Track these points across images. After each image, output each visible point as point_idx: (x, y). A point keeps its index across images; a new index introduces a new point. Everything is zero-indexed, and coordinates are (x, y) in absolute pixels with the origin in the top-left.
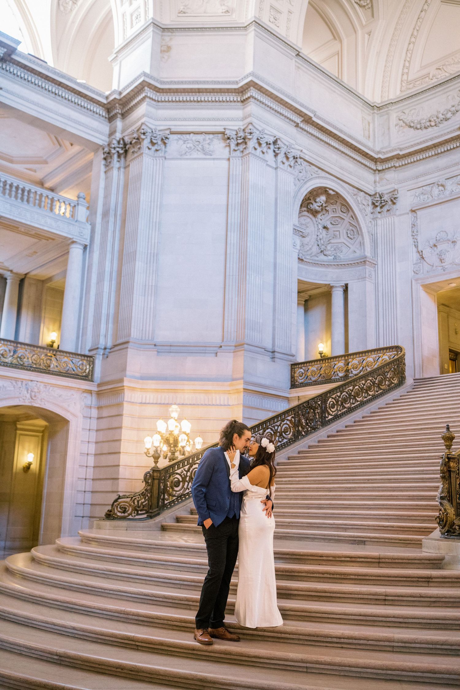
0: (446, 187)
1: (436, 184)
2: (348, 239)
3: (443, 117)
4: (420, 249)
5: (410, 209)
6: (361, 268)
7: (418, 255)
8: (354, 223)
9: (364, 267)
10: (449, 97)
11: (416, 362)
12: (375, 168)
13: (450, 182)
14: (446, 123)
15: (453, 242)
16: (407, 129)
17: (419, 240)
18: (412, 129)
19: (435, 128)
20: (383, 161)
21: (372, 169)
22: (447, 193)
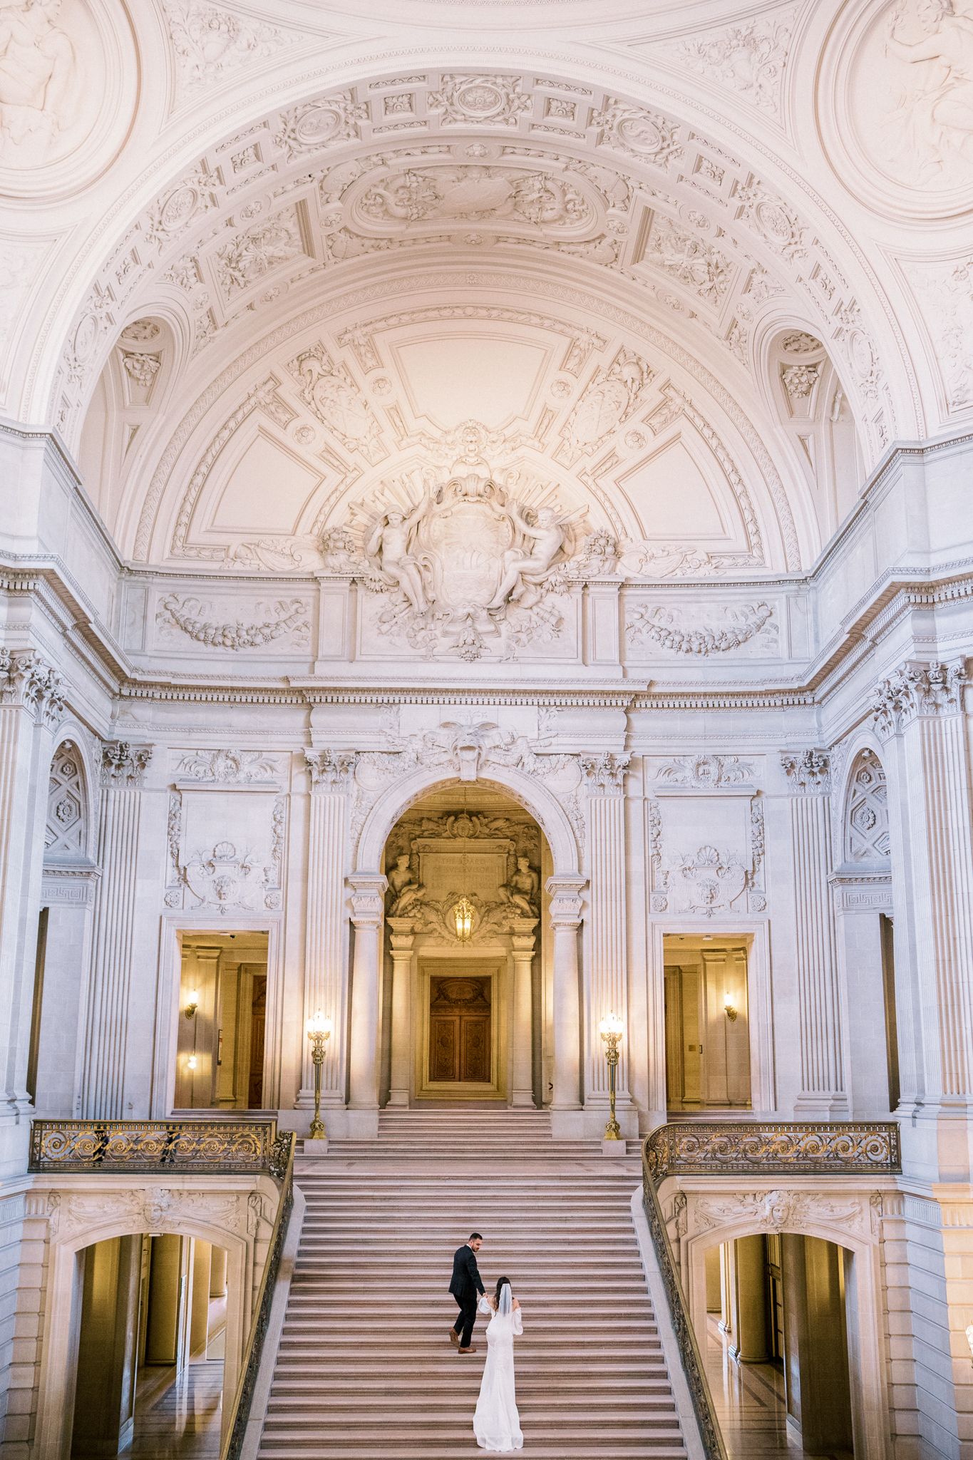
0: (241, 766)
1: (223, 754)
2: (56, 819)
3: (249, 638)
4: (182, 863)
5: (171, 783)
6: (77, 881)
7: (176, 872)
8: (76, 795)
9: (84, 882)
10: (261, 606)
11: (156, 1072)
12: (117, 691)
13: (247, 758)
14: (250, 650)
15: (243, 867)
16: (177, 631)
17: (181, 847)
18: (188, 635)
19: (230, 649)
20: (135, 683)
21: (112, 691)
22: (242, 776)
